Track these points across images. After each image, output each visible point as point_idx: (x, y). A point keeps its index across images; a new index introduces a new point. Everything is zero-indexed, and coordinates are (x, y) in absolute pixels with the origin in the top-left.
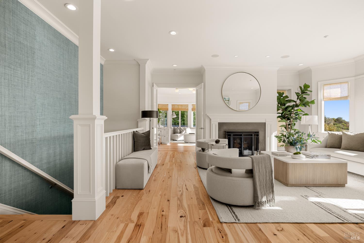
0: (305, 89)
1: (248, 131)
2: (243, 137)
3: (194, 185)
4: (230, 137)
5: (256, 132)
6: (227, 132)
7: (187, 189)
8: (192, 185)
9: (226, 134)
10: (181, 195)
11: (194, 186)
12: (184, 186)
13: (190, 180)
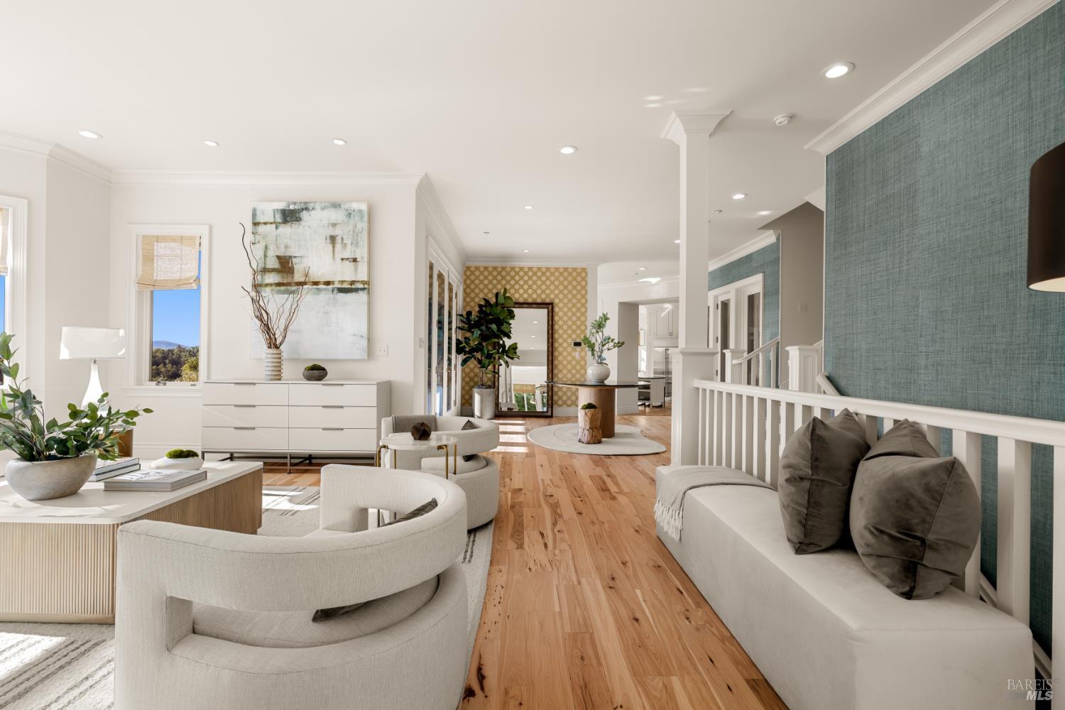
3: (520, 546)
7: (542, 534)
8: (526, 546)
10: (556, 522)
11: (522, 544)
12: (550, 545)
13: (530, 569)
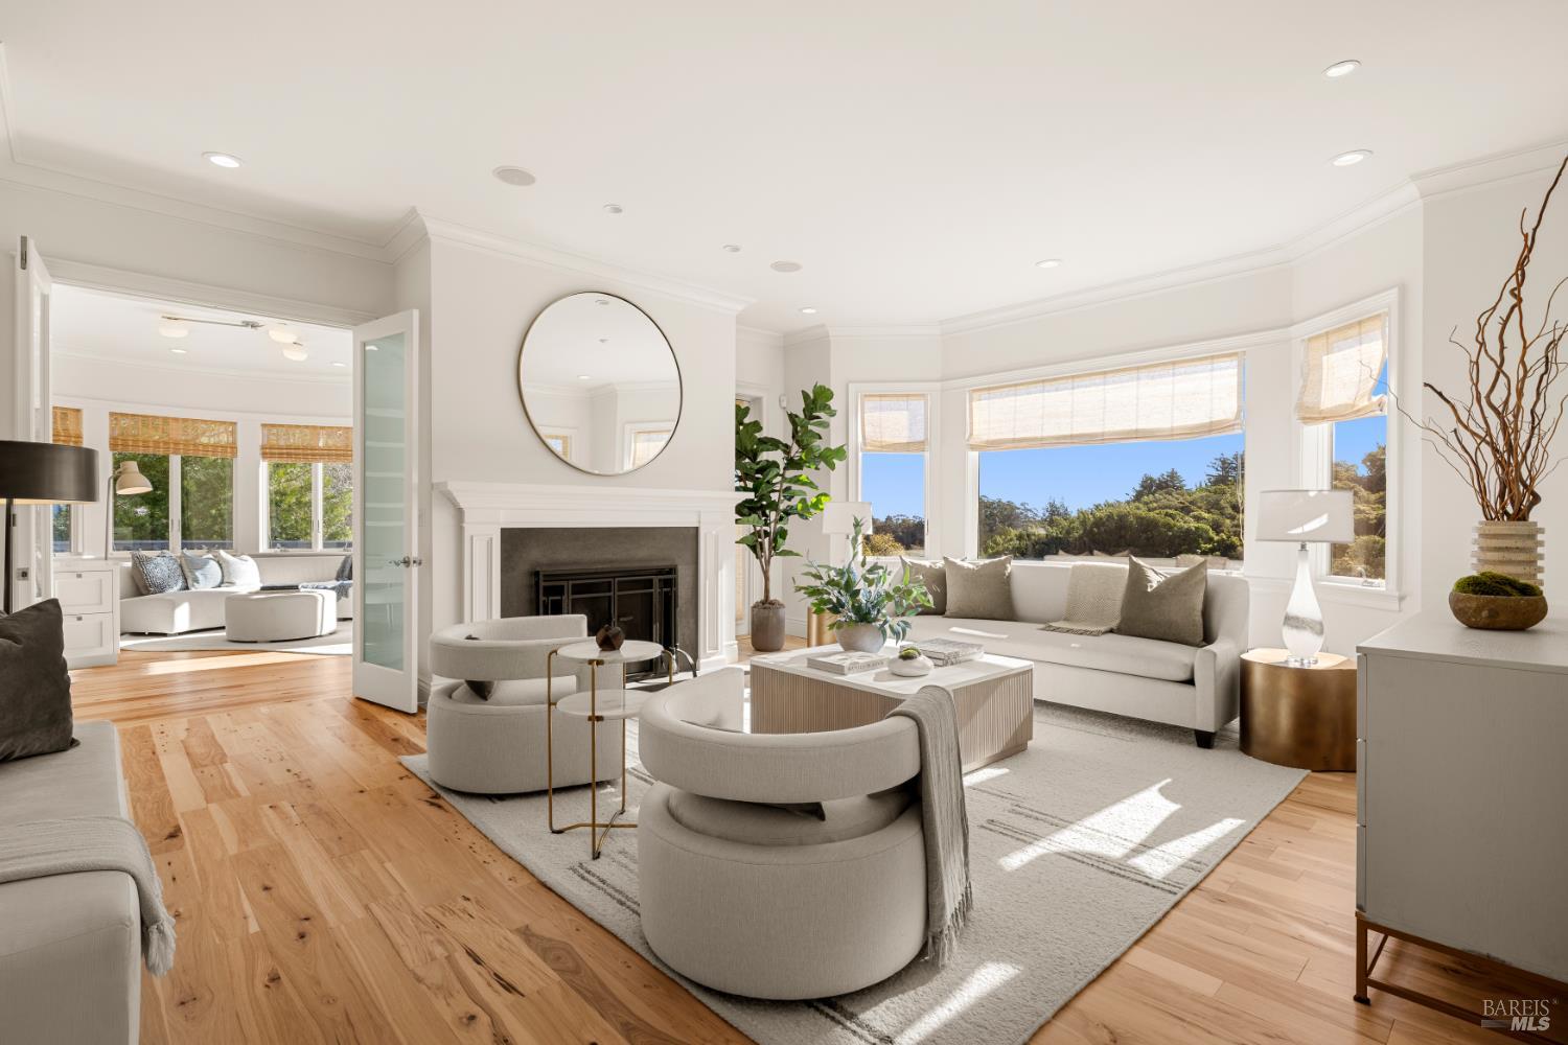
0: (817, 402)
1: (636, 565)
2: (617, 593)
3: (527, 935)
4: (559, 598)
5: (660, 572)
6: (545, 576)
9: (542, 584)
12: (465, 962)
13: (465, 898)
